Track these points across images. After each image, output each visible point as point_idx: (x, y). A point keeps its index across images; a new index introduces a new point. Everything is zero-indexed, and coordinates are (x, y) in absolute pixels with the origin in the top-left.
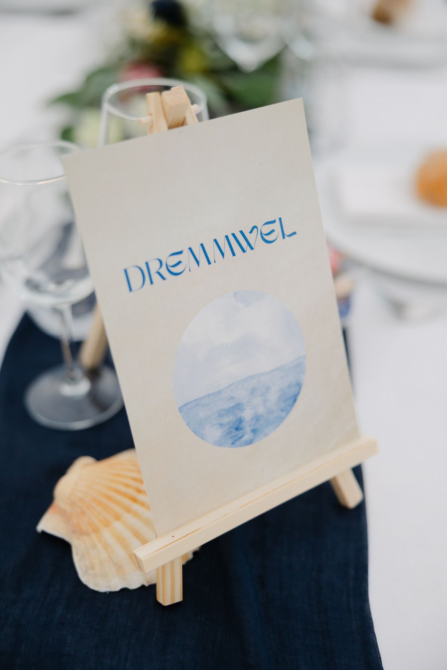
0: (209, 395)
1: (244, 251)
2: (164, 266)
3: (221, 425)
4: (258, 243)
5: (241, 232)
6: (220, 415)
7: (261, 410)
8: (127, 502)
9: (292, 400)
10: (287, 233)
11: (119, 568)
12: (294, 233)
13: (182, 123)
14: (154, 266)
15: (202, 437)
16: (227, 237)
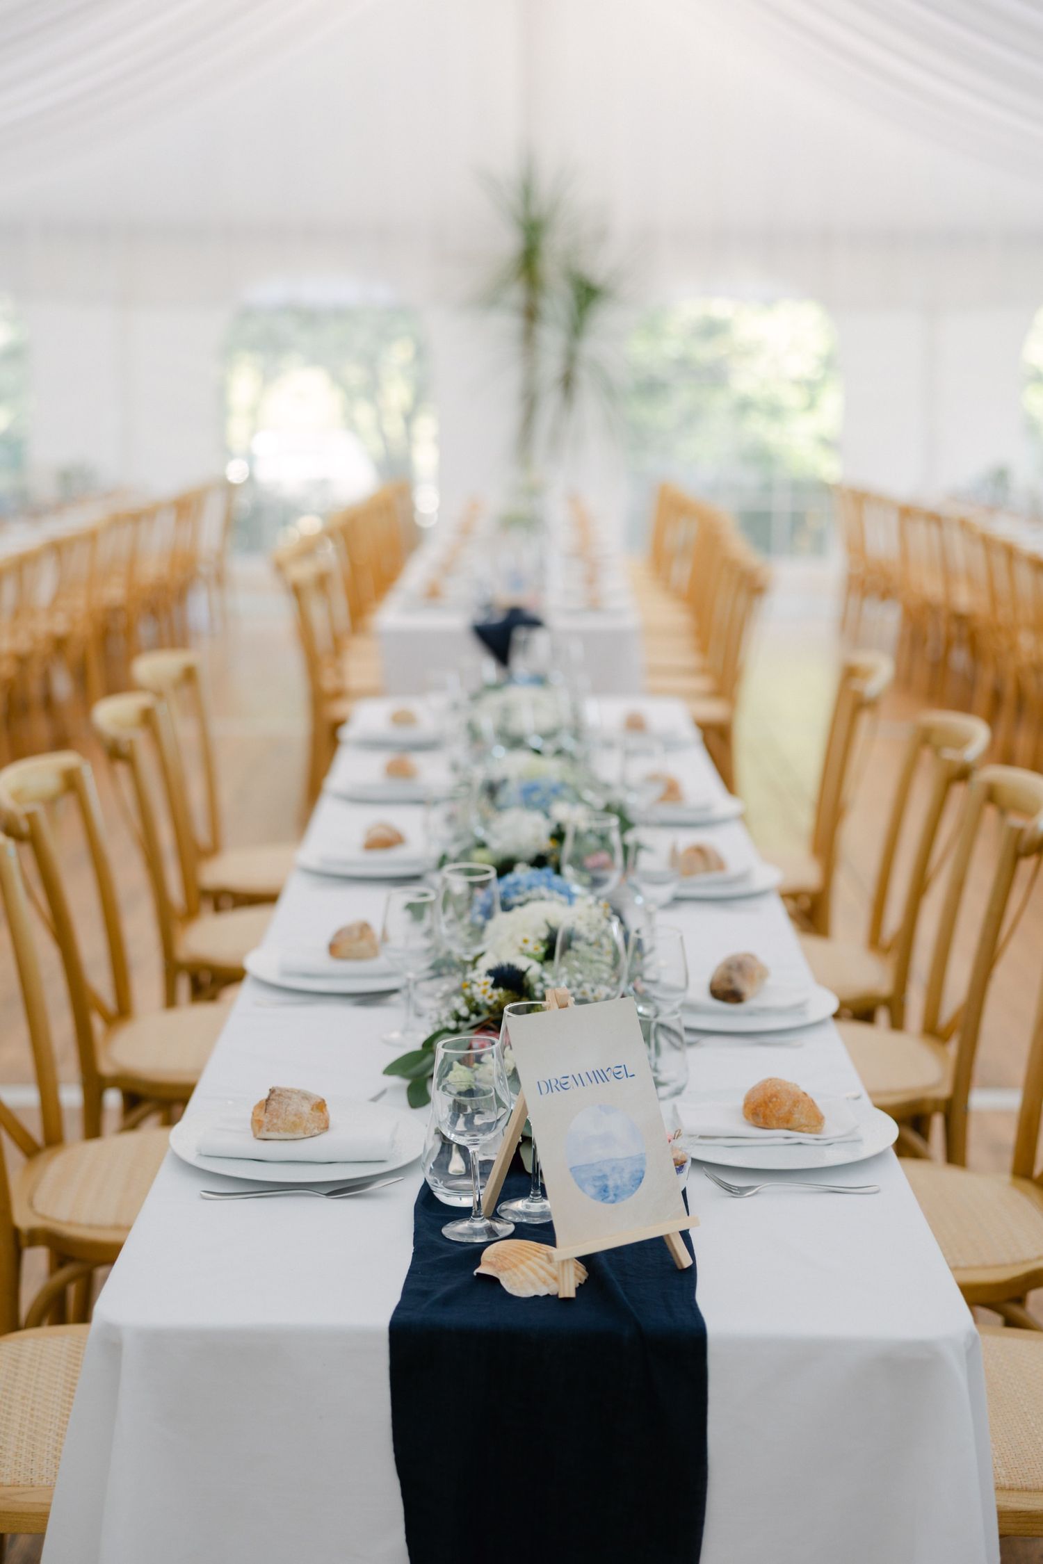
0: (586, 1165)
1: (603, 1081)
2: (559, 1084)
3: (595, 1186)
4: (612, 1078)
5: (602, 1070)
6: (594, 1180)
7: (619, 1182)
8: (534, 1252)
9: (637, 1181)
10: (629, 1074)
11: (533, 1284)
12: (633, 1075)
13: (566, 1006)
14: (553, 1083)
15: (584, 1191)
16: (593, 1072)
